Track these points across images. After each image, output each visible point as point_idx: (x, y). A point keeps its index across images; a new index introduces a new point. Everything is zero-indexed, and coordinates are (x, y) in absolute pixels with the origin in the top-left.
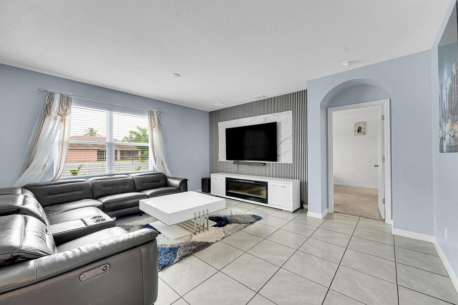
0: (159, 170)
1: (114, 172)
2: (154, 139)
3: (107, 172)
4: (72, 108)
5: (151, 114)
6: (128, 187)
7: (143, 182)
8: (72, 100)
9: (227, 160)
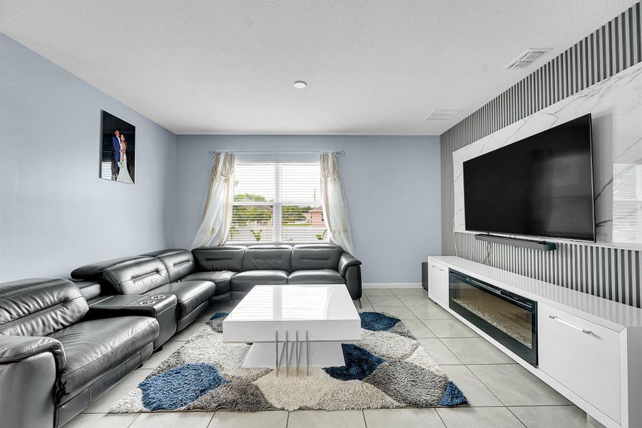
0: (337, 243)
1: (280, 241)
2: (330, 195)
3: (274, 240)
4: (235, 166)
5: (324, 158)
6: (280, 262)
7: (303, 258)
8: (236, 157)
9: (467, 229)
